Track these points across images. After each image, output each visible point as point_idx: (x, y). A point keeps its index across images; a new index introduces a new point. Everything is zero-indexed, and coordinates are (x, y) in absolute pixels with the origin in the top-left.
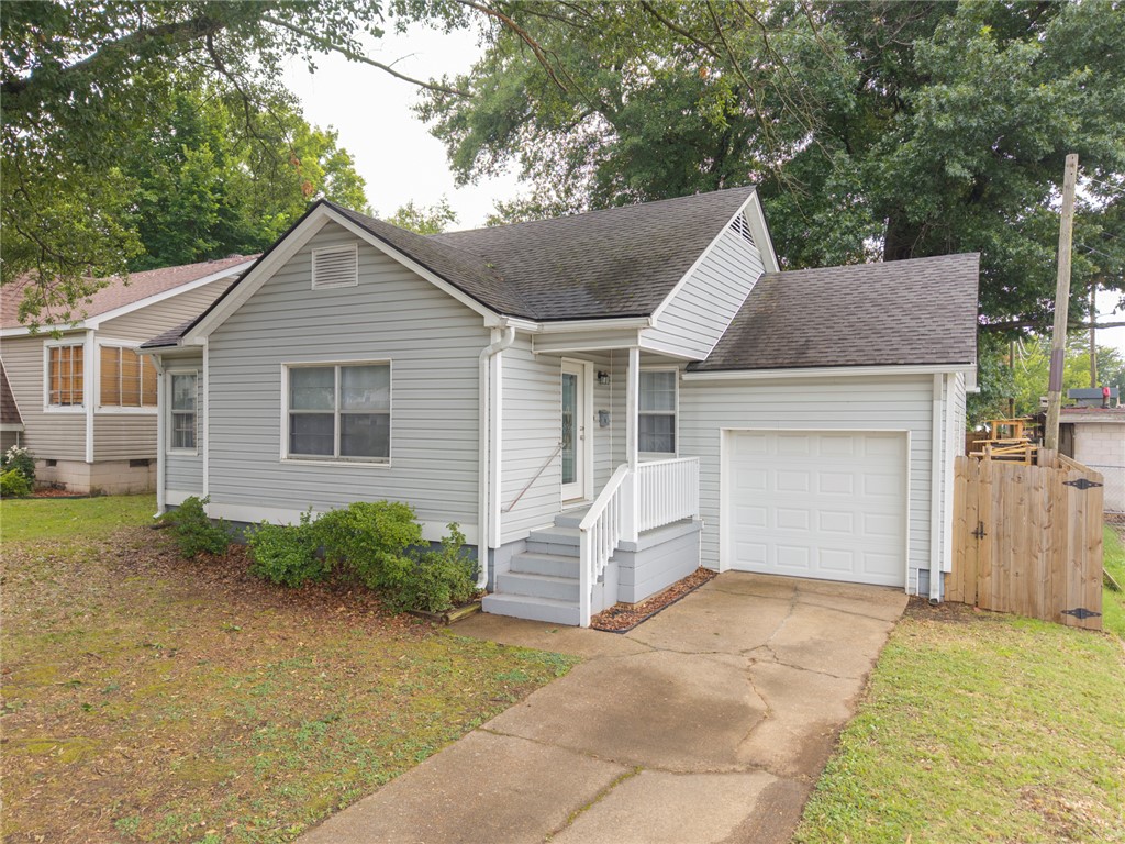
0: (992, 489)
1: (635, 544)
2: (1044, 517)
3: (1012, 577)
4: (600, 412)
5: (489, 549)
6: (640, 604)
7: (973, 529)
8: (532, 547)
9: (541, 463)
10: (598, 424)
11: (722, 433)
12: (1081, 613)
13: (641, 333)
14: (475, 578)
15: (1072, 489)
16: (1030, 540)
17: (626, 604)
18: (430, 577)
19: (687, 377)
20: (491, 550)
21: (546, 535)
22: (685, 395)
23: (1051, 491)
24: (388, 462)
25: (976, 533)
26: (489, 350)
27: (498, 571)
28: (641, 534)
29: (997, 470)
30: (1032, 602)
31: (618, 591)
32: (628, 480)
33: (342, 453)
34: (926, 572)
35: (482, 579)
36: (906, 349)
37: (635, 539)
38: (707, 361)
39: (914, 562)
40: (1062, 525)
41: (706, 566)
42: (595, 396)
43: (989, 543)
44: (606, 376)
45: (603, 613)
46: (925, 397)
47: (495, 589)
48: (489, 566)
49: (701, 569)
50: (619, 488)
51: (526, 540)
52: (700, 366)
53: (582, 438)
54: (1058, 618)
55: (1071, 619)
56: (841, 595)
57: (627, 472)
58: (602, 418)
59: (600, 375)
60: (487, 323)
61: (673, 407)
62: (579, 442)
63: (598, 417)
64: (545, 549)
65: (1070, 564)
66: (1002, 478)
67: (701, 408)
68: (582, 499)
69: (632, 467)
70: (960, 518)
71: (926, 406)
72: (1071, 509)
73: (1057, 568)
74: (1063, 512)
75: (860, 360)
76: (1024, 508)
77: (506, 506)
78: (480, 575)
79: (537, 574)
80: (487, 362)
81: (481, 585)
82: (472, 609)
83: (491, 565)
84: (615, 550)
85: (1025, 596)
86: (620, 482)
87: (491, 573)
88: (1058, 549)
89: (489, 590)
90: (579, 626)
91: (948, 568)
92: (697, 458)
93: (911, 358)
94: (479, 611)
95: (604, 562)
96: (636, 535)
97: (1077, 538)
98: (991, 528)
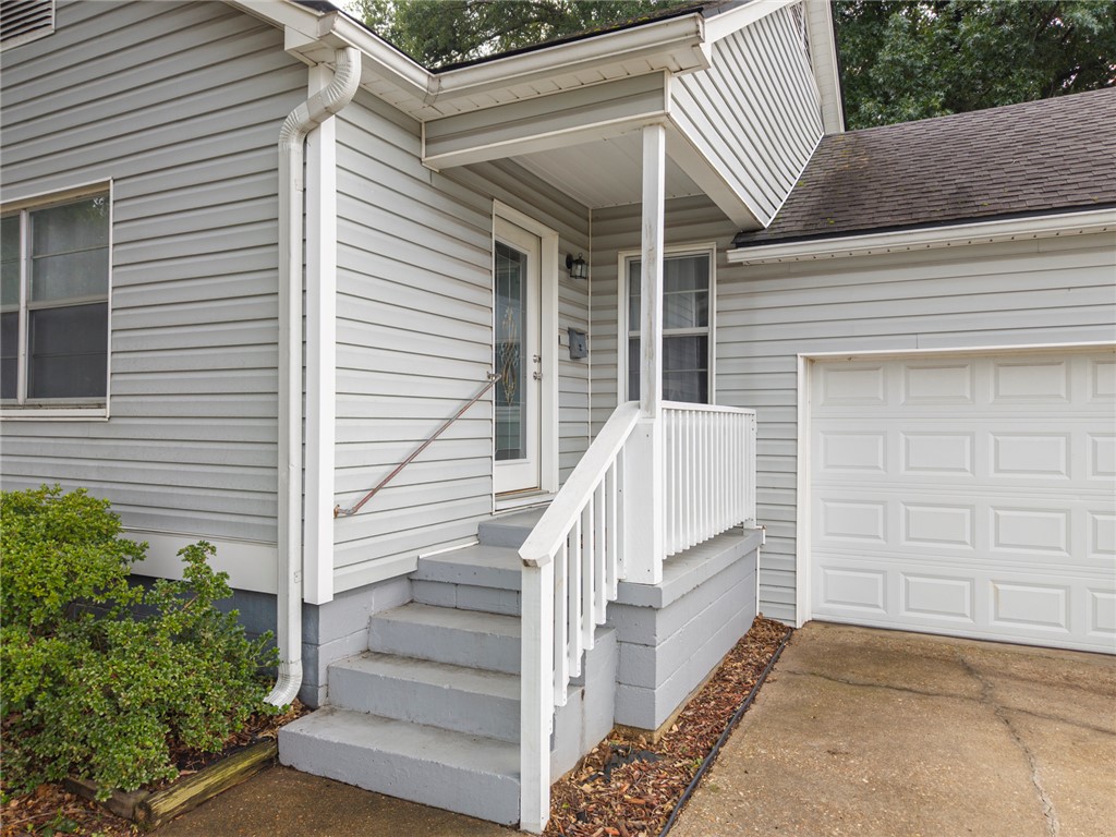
1: (654, 590)
4: (571, 331)
5: (305, 606)
6: (665, 728)
8: (422, 593)
9: (448, 409)
10: (566, 354)
11: (801, 362)
13: (672, 86)
14: (268, 676)
17: (632, 733)
18: (94, 701)
19: (735, 256)
20: (309, 611)
21: (452, 566)
22: (730, 297)
24: (101, 406)
26: (300, 114)
27: (327, 655)
28: (668, 562)
31: (617, 699)
32: (642, 436)
33: (34, 392)
35: (287, 677)
37: (657, 577)
38: (771, 228)
41: (769, 614)
42: (561, 299)
44: (580, 262)
45: (581, 765)
47: (321, 701)
48: (305, 642)
49: (760, 622)
50: (619, 456)
51: (409, 578)
52: (760, 236)
53: (538, 377)
56: (1070, 683)
57: (637, 417)
58: (575, 344)
59: (570, 262)
60: (292, 41)
61: (703, 322)
62: (532, 385)
63: (566, 339)
64: (449, 596)
67: (760, 317)
68: (536, 490)
69: (650, 408)
77: (348, 502)
78: (281, 669)
79: (425, 661)
80: (295, 146)
81: (282, 696)
82: (246, 763)
83: (309, 643)
84: (610, 604)
86: (621, 442)
87: (309, 661)
89: (305, 704)
90: (517, 827)
92: (753, 411)
94: (272, 762)
95: (585, 640)
96: (658, 566)
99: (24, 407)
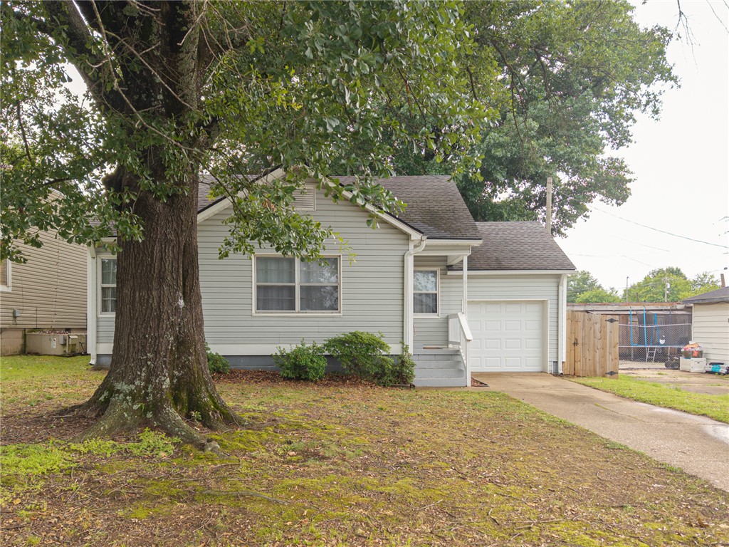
0: (580, 324)
2: (598, 335)
3: (588, 361)
7: (573, 342)
12: (611, 373)
15: (608, 323)
16: (594, 344)
19: (449, 273)
22: (444, 283)
23: (601, 325)
24: (338, 313)
25: (575, 344)
29: (582, 316)
30: (595, 371)
33: (303, 308)
34: (556, 363)
36: (545, 263)
39: (550, 358)
40: (605, 338)
43: (579, 347)
46: (555, 285)
54: (604, 376)
55: (608, 375)
61: (435, 289)
65: (608, 354)
66: (584, 321)
67: (453, 289)
70: (568, 338)
71: (556, 289)
72: (608, 331)
73: (603, 356)
74: (605, 333)
75: (530, 267)
76: (592, 331)
85: (592, 369)
88: (603, 348)
91: (564, 360)
93: (551, 267)
97: (610, 342)
98: (580, 342)
99: (298, 313)
